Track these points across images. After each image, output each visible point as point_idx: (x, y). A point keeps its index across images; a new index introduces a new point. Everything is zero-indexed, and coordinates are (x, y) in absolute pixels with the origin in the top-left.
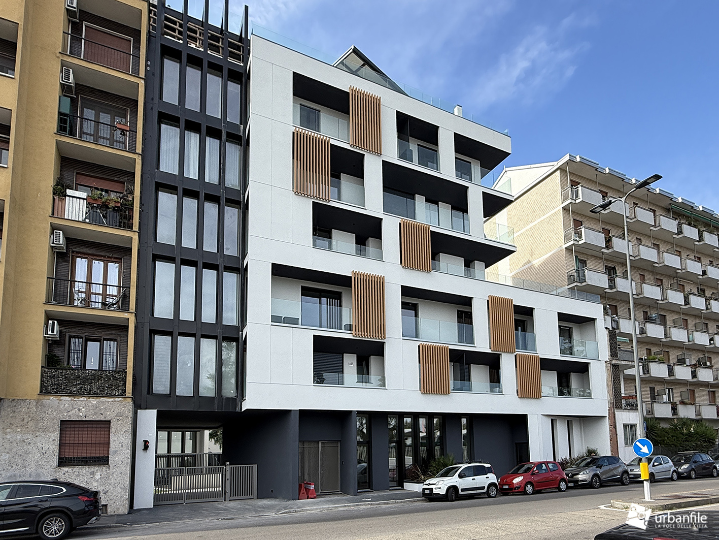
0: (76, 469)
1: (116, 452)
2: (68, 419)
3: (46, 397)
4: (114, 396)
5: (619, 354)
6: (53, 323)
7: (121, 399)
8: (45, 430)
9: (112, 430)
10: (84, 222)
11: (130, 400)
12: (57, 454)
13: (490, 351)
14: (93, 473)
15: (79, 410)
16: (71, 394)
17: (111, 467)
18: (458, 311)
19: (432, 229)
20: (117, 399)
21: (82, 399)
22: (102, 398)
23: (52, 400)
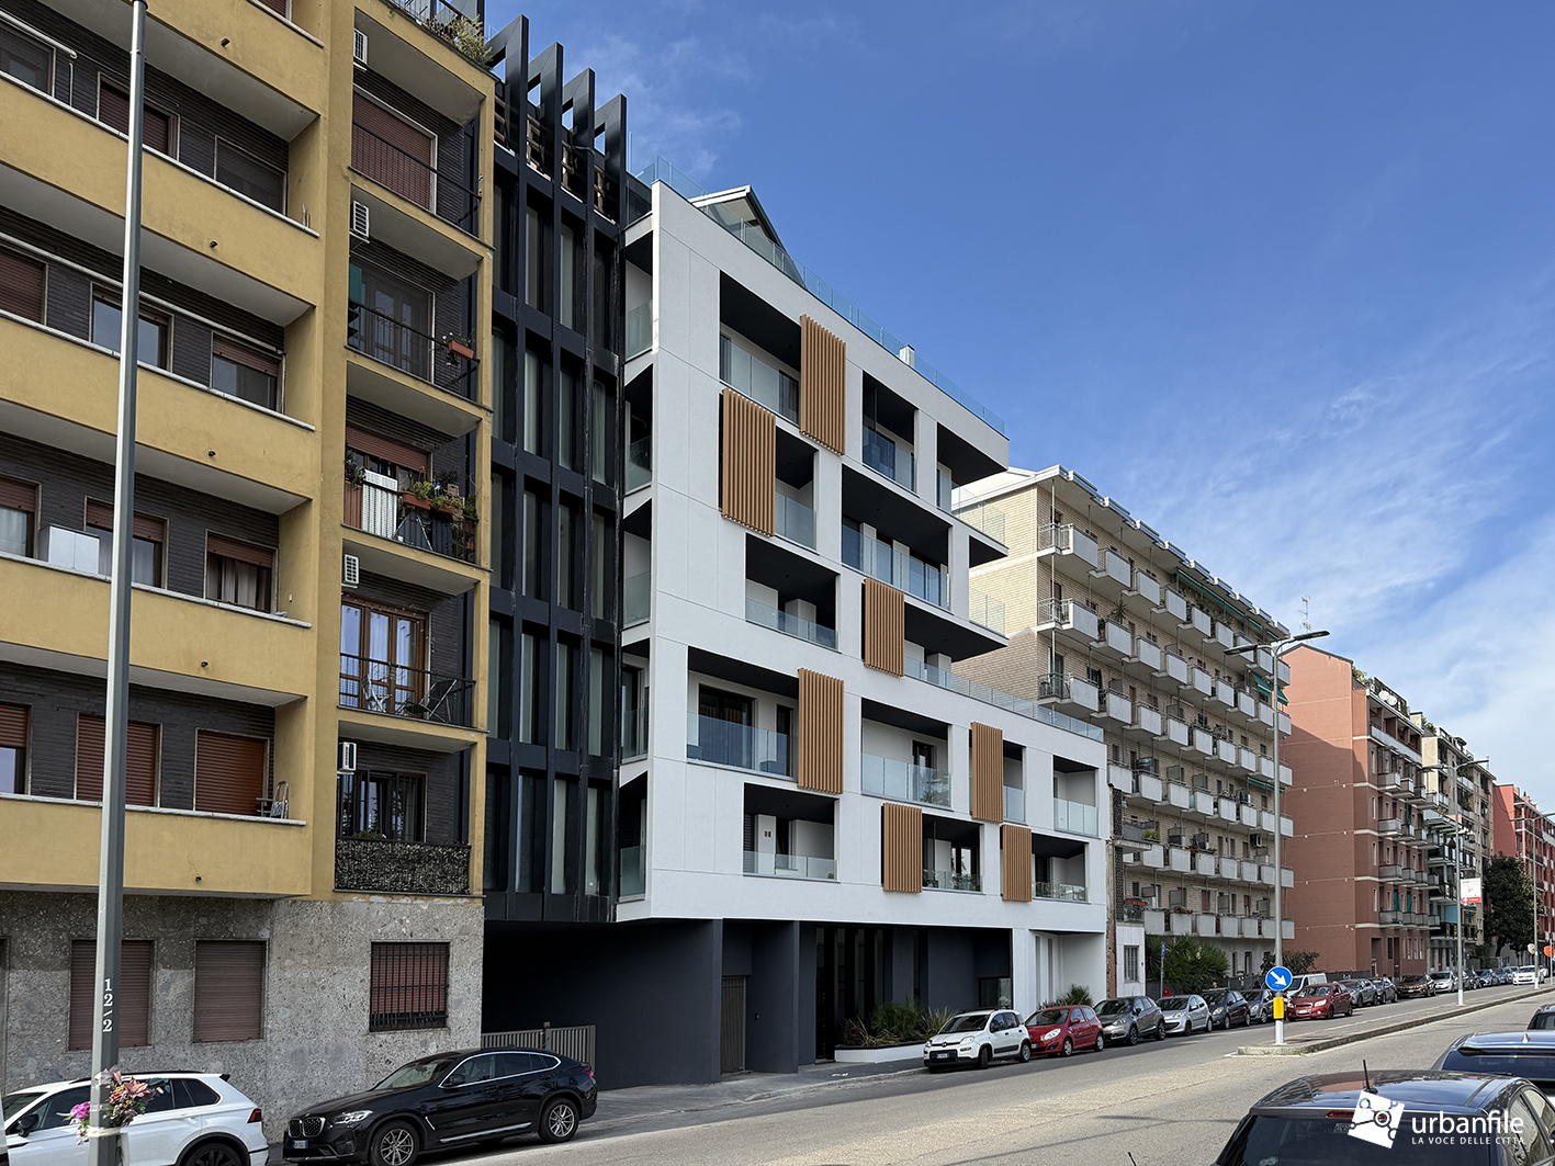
0: (399, 1035)
1: (459, 1002)
2: (383, 939)
3: (347, 897)
4: (450, 895)
5: (1125, 829)
6: (351, 746)
7: (465, 900)
8: (347, 960)
9: (453, 960)
10: (394, 541)
11: (479, 903)
12: (368, 1008)
13: (969, 819)
14: (425, 1044)
15: (401, 921)
16: (381, 890)
17: (453, 1030)
18: (914, 743)
19: (907, 600)
20: (459, 901)
21: (404, 900)
22: (436, 900)
23: (356, 902)
